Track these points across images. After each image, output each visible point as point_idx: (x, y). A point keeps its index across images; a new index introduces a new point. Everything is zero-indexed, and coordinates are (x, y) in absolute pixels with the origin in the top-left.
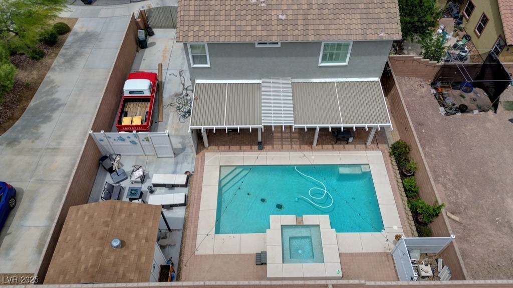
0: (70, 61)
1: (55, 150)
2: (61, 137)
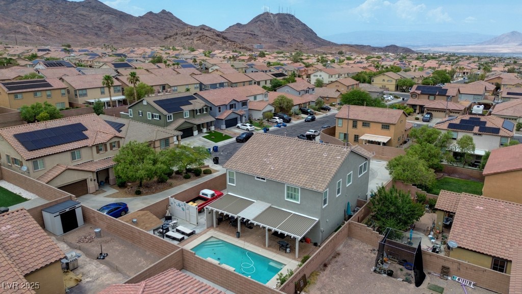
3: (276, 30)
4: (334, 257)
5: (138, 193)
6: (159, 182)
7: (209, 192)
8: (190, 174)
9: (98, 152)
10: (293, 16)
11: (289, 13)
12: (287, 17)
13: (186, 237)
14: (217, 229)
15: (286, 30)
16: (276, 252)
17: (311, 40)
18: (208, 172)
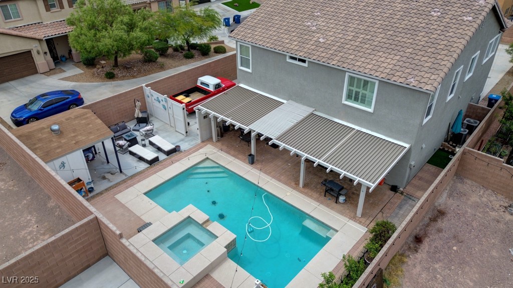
4: (434, 220)
5: (110, 76)
6: (146, 62)
7: (211, 81)
8: (193, 52)
9: (48, 10)
13: (162, 157)
14: (219, 144)
16: (317, 200)
18: (220, 50)
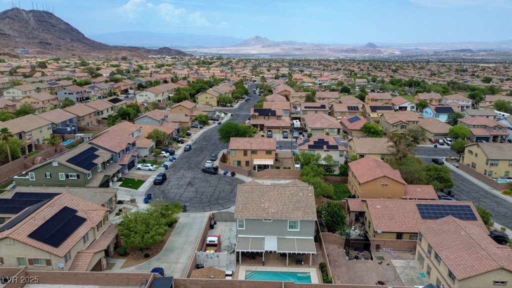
0: (179, 233)
1: (177, 263)
2: (179, 258)
3: (33, 29)
9: (98, 230)
10: (51, 14)
11: (46, 10)
12: (45, 15)
14: (243, 264)
15: (45, 29)
16: (296, 267)
17: (79, 41)
